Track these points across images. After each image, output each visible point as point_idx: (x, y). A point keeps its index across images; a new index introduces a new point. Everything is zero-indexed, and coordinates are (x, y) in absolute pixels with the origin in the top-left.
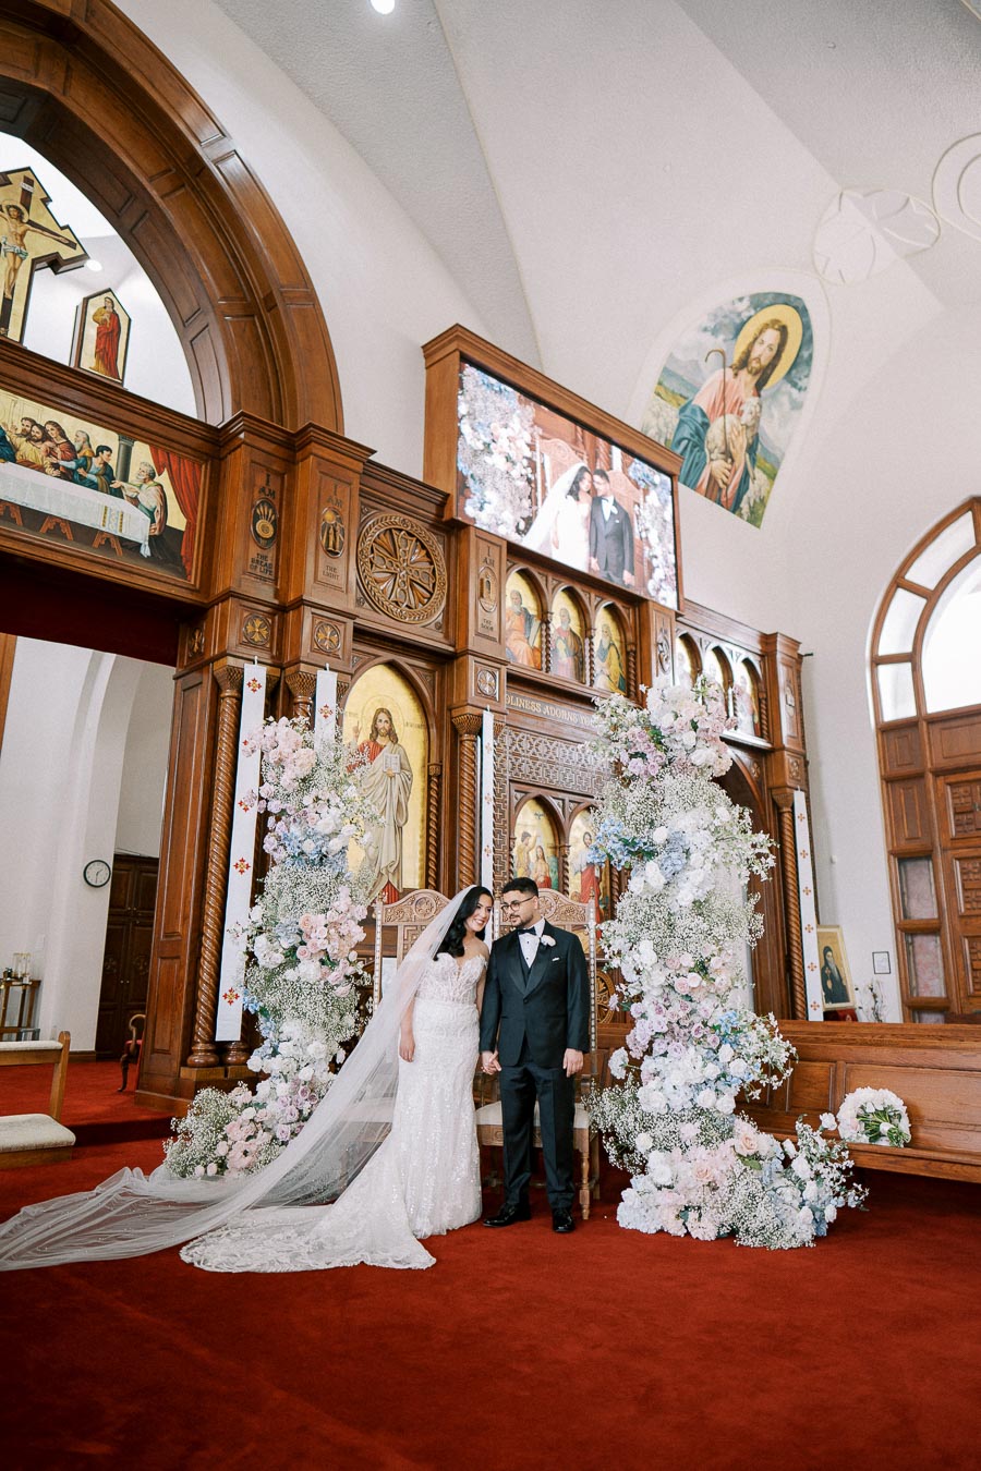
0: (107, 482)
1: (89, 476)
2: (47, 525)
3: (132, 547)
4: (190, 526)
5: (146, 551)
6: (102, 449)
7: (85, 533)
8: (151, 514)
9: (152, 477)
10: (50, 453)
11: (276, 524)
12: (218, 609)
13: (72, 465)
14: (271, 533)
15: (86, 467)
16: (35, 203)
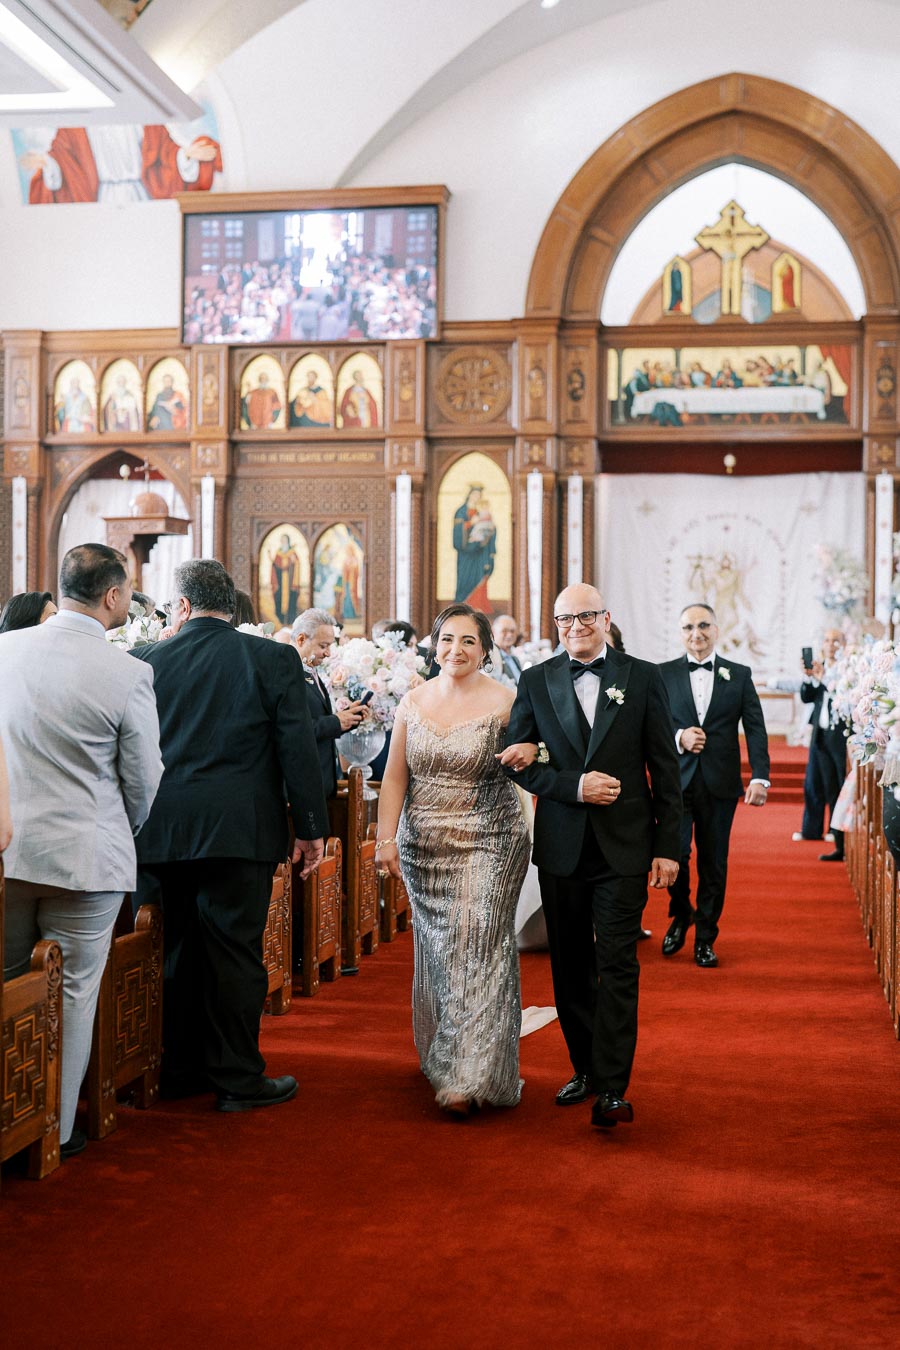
0: (794, 380)
1: (786, 380)
2: (764, 418)
3: (813, 416)
4: (849, 390)
5: (822, 415)
6: (791, 361)
7: (785, 417)
8: (823, 390)
9: (820, 366)
10: (761, 375)
11: (893, 379)
12: (866, 442)
13: (773, 378)
14: (889, 385)
15: (780, 374)
16: (738, 220)
